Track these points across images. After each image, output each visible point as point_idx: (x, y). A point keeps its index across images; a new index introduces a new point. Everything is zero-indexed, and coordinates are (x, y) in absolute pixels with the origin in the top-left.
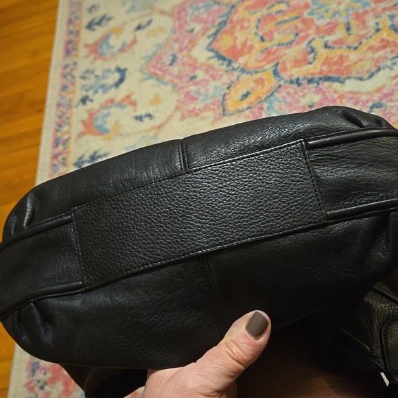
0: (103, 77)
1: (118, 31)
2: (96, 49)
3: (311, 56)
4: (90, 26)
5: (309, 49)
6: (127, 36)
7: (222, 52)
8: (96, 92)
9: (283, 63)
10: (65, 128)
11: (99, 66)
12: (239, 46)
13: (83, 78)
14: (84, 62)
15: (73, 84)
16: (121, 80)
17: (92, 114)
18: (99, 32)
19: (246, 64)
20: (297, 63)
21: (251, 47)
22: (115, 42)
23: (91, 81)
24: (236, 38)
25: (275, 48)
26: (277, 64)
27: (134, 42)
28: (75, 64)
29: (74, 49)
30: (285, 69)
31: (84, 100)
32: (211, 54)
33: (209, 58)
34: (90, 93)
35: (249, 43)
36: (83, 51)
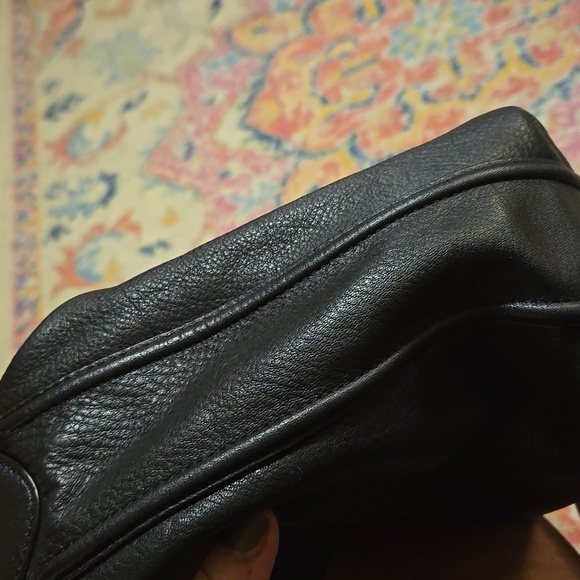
0: (82, 191)
1: (95, 116)
2: (64, 149)
3: (404, 119)
4: (51, 114)
5: (400, 108)
6: (110, 122)
7: (265, 128)
8: (72, 217)
9: (364, 134)
10: (30, 282)
11: (73, 175)
12: (289, 116)
13: (50, 196)
14: (48, 171)
15: (35, 209)
16: (111, 193)
17: (70, 254)
18: (66, 121)
19: (305, 143)
20: (386, 131)
21: (309, 116)
22: (93, 134)
23: (62, 200)
24: (282, 105)
25: (347, 112)
26: (354, 138)
27: (123, 129)
28: (34, 177)
29: (31, 152)
30: (367, 143)
31: (55, 233)
32: (247, 134)
33: (246, 141)
34: (64, 221)
35: (304, 110)
36: (43, 155)
